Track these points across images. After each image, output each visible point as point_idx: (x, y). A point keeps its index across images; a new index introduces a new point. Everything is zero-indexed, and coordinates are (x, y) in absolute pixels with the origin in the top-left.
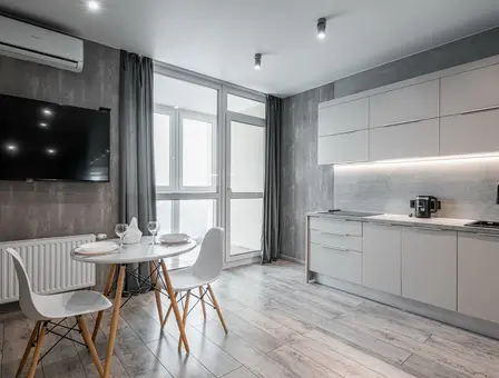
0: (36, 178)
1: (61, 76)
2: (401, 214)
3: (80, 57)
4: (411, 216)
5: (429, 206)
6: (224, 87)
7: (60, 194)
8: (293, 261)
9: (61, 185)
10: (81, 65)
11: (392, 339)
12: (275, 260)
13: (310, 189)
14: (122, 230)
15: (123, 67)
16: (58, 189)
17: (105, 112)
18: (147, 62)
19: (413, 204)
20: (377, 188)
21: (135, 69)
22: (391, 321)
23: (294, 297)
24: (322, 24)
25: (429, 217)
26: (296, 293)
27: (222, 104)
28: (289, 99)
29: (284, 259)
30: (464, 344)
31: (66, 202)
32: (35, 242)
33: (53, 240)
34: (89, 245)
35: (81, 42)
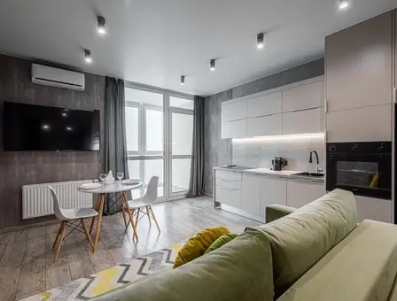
0: (61, 150)
1: (73, 95)
2: (266, 168)
3: (83, 83)
4: (271, 169)
5: (280, 164)
6: (167, 93)
7: (73, 158)
9: (74, 153)
10: (83, 87)
12: (199, 196)
13: (220, 153)
14: (104, 177)
15: (107, 85)
16: (72, 155)
17: (97, 112)
18: (121, 82)
20: (256, 153)
21: (114, 87)
23: (203, 216)
25: (280, 170)
26: (206, 214)
27: (166, 101)
28: (208, 97)
29: (206, 195)
31: (77, 162)
32: (61, 183)
33: (70, 183)
34: (89, 185)
35: (83, 75)
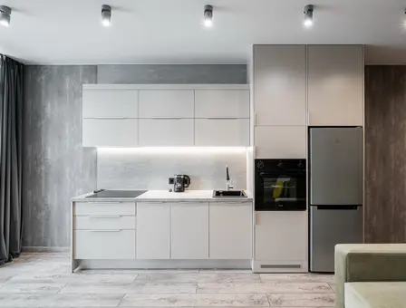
4: (171, 191)
5: (183, 182)
8: (46, 251)
11: (175, 301)
12: (17, 255)
13: (68, 170)
19: (171, 181)
22: (166, 284)
24: (106, 10)
25: (184, 191)
26: (64, 291)
30: (217, 281)
